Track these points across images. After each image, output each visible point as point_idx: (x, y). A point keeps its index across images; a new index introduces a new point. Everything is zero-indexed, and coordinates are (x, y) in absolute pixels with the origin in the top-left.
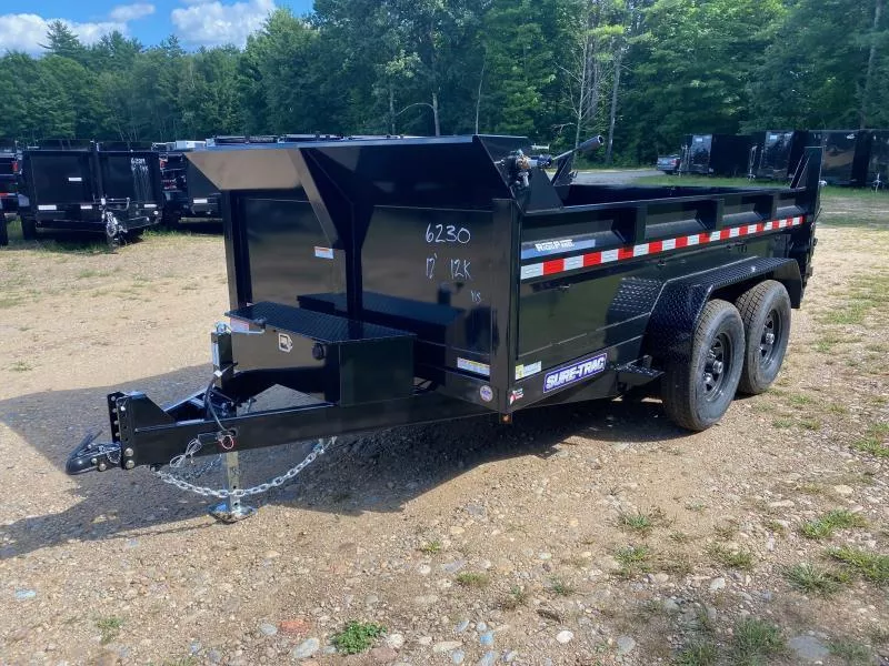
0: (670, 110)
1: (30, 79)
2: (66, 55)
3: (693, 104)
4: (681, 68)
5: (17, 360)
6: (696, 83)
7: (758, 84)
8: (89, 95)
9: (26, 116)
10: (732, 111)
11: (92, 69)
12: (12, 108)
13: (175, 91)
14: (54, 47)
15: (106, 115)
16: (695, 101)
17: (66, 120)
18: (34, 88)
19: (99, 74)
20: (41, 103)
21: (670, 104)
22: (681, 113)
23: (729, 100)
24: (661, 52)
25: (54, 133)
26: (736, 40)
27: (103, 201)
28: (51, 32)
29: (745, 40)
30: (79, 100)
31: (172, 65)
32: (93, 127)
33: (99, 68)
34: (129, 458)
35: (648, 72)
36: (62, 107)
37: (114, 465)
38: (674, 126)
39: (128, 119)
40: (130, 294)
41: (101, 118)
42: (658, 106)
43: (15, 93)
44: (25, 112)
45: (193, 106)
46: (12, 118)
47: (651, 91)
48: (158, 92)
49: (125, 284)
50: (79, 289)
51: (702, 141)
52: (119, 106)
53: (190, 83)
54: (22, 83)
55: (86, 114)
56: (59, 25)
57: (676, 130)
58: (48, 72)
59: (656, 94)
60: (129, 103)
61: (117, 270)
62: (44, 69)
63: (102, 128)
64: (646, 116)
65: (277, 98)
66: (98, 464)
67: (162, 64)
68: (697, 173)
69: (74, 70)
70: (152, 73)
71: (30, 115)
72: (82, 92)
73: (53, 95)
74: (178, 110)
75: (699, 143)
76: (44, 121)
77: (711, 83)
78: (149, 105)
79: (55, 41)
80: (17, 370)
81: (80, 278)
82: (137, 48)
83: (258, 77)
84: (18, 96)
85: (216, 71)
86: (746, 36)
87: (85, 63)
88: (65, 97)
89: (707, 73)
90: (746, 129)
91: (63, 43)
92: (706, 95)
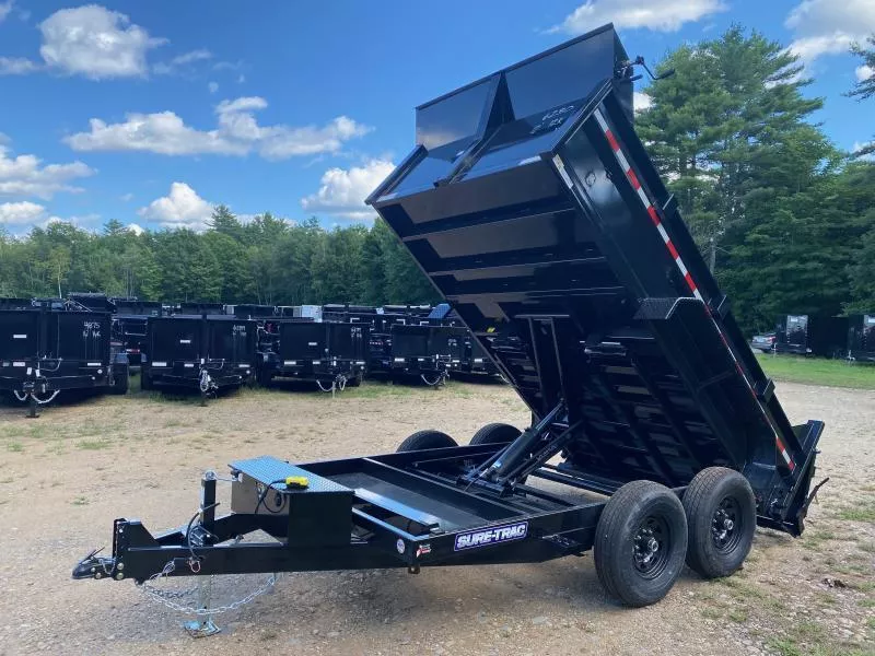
0: (769, 290)
1: (191, 251)
2: (225, 231)
3: (791, 285)
4: (777, 252)
5: (82, 495)
6: (792, 265)
7: (858, 268)
8: (238, 265)
9: (182, 281)
10: (832, 292)
11: (243, 243)
12: (174, 274)
13: (309, 262)
14: (216, 225)
15: (249, 281)
16: (794, 282)
17: (216, 285)
18: (194, 259)
19: (248, 247)
20: (198, 270)
21: (768, 283)
22: (779, 293)
23: (830, 281)
24: (755, 236)
25: (203, 295)
26: (833, 225)
27: (203, 361)
28: (216, 214)
29: (843, 226)
30: (228, 268)
31: (309, 241)
32: (237, 290)
33: (248, 244)
34: (120, 571)
35: (743, 253)
36: (213, 274)
37: (107, 576)
38: (772, 305)
39: (266, 285)
40: (199, 444)
41: (244, 283)
42: (757, 285)
43: (178, 262)
44: (182, 277)
45: (322, 276)
46: (172, 283)
47: (748, 271)
48: (295, 263)
49: (198, 434)
50: (160, 437)
51: (796, 322)
52: (260, 274)
53: (322, 257)
54: (184, 253)
55: (232, 280)
56: (222, 208)
57: (775, 309)
58: (208, 246)
59: (754, 274)
60: (269, 271)
61: (199, 422)
62: (204, 243)
63: (243, 292)
64: (746, 294)
65: (394, 271)
66: (95, 573)
67: (300, 240)
68: (793, 353)
69: (228, 244)
70: (291, 247)
71: (187, 280)
72: (231, 262)
73: (208, 263)
74: (310, 278)
75: (795, 323)
76: (197, 285)
77: (811, 265)
78: (285, 274)
79: (217, 220)
80: (78, 504)
81: (165, 427)
82: (283, 226)
83: (380, 253)
84: (180, 265)
85: (346, 247)
86: (843, 222)
87: (238, 238)
88: (218, 265)
89: (805, 255)
90: (848, 310)
91: (224, 222)
92: (805, 276)
